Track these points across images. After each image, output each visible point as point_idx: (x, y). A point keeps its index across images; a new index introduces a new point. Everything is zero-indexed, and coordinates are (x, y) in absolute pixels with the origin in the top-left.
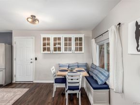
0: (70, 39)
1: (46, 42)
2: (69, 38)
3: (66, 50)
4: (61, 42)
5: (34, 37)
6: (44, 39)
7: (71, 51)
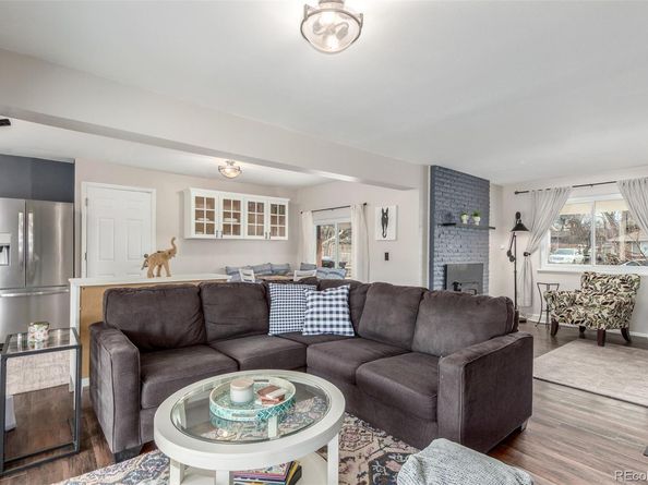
0: (261, 206)
1: (205, 209)
2: (259, 204)
3: (251, 232)
4: (242, 212)
5: (154, 191)
6: (199, 200)
7: (262, 234)
